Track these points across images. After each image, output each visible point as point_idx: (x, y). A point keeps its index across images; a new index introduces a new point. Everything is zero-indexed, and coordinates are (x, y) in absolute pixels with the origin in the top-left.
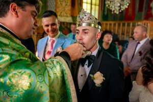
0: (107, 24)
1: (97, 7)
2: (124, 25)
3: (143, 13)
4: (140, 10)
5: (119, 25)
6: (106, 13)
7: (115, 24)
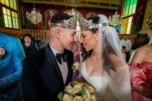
0: (26, 31)
1: (17, 20)
2: (37, 32)
3: (45, 26)
4: (44, 25)
5: (34, 32)
6: (24, 24)
7: (31, 31)
